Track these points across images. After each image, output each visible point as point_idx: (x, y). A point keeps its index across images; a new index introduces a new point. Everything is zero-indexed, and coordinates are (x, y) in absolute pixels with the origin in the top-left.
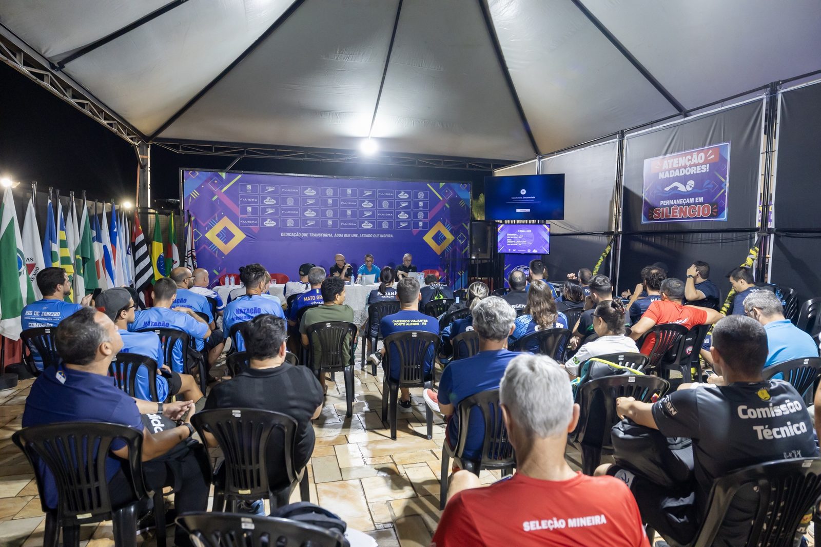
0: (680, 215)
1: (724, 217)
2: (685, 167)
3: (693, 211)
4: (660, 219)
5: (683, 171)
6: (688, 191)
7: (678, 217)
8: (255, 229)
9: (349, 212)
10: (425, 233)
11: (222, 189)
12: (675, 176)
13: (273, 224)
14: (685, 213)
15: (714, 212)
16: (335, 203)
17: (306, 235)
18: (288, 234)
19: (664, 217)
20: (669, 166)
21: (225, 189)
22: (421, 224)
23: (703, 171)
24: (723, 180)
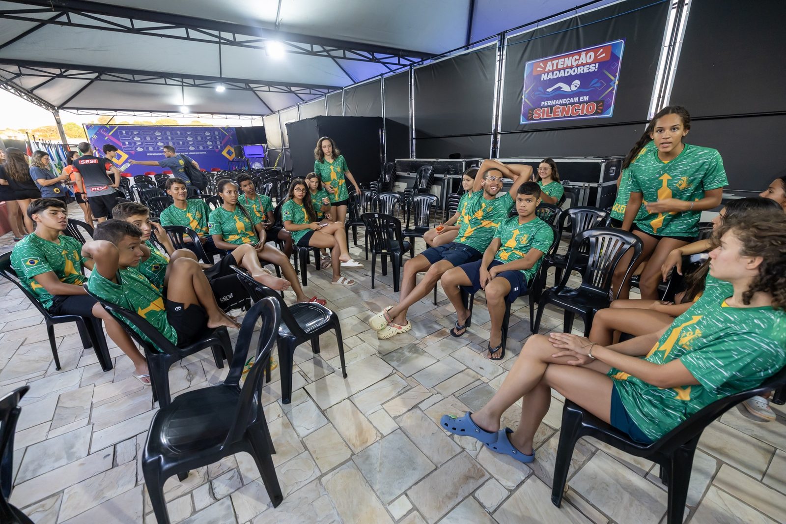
0: (562, 114)
1: (609, 114)
2: (571, 67)
3: (576, 110)
4: (540, 119)
5: (568, 72)
6: (572, 91)
7: (560, 116)
8: (133, 152)
9: (181, 143)
10: (222, 151)
11: (109, 133)
12: (560, 76)
13: (142, 150)
14: (568, 112)
15: (599, 109)
16: (172, 138)
17: (161, 154)
18: (151, 154)
19: (545, 117)
20: (553, 68)
21: (110, 134)
22: (219, 147)
23: (591, 70)
24: (612, 78)
